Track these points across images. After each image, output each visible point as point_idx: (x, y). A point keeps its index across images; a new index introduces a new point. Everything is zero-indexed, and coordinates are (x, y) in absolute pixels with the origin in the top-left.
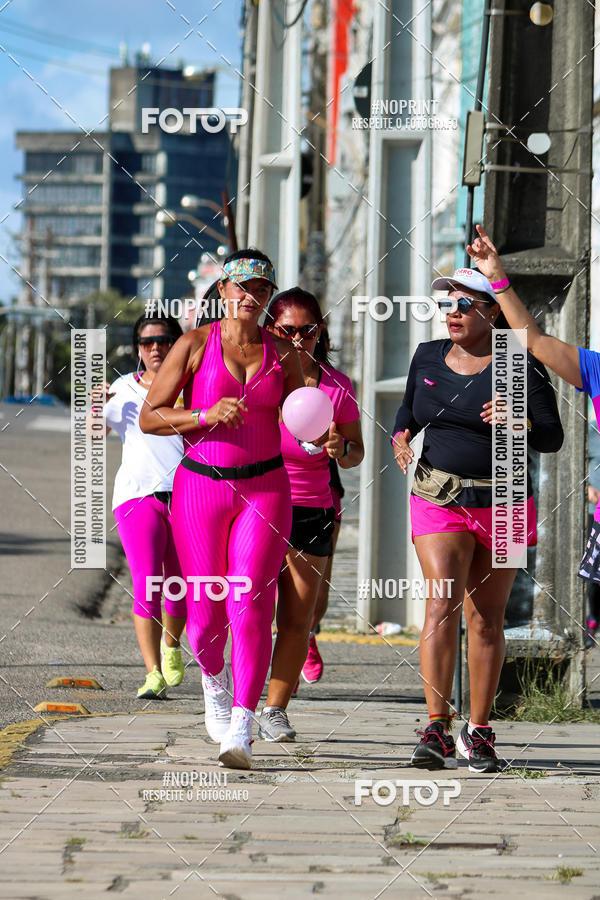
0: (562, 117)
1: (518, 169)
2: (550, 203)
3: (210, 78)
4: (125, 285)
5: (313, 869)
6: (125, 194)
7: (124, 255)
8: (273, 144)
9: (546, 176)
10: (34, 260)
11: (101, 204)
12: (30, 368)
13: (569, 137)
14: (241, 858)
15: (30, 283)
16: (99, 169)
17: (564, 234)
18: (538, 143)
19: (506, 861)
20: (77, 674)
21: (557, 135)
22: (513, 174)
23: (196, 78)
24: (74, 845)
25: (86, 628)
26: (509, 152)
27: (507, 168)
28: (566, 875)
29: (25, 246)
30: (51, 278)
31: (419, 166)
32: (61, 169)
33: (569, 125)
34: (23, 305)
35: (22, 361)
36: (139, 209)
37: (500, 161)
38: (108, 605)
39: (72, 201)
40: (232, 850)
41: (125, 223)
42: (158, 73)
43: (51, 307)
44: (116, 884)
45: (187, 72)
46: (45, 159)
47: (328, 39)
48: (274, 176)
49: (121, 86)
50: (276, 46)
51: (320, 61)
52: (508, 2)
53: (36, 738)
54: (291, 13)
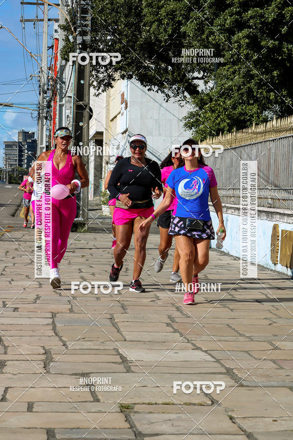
0: (84, 140)
3: (34, 133)
4: (21, 165)
6: (21, 151)
7: (20, 161)
8: (42, 144)
10: (6, 161)
11: (17, 153)
12: (6, 178)
13: (85, 143)
15: (6, 165)
16: (17, 147)
19: (73, 254)
20: (10, 225)
21: (83, 143)
23: (31, 133)
24: (7, 252)
25: (12, 218)
26: (76, 145)
28: (83, 256)
29: (5, 159)
30: (9, 164)
32: (10, 147)
34: (5, 168)
35: (4, 177)
36: (23, 153)
38: (16, 215)
39: (12, 152)
41: (21, 156)
42: (25, 132)
43: (9, 169)
44: (13, 258)
45: (30, 132)
46: (8, 146)
47: (51, 127)
48: (42, 148)
49: (20, 134)
50: (42, 129)
51: (50, 131)
52: (76, 122)
53: (3, 235)
54: (44, 123)
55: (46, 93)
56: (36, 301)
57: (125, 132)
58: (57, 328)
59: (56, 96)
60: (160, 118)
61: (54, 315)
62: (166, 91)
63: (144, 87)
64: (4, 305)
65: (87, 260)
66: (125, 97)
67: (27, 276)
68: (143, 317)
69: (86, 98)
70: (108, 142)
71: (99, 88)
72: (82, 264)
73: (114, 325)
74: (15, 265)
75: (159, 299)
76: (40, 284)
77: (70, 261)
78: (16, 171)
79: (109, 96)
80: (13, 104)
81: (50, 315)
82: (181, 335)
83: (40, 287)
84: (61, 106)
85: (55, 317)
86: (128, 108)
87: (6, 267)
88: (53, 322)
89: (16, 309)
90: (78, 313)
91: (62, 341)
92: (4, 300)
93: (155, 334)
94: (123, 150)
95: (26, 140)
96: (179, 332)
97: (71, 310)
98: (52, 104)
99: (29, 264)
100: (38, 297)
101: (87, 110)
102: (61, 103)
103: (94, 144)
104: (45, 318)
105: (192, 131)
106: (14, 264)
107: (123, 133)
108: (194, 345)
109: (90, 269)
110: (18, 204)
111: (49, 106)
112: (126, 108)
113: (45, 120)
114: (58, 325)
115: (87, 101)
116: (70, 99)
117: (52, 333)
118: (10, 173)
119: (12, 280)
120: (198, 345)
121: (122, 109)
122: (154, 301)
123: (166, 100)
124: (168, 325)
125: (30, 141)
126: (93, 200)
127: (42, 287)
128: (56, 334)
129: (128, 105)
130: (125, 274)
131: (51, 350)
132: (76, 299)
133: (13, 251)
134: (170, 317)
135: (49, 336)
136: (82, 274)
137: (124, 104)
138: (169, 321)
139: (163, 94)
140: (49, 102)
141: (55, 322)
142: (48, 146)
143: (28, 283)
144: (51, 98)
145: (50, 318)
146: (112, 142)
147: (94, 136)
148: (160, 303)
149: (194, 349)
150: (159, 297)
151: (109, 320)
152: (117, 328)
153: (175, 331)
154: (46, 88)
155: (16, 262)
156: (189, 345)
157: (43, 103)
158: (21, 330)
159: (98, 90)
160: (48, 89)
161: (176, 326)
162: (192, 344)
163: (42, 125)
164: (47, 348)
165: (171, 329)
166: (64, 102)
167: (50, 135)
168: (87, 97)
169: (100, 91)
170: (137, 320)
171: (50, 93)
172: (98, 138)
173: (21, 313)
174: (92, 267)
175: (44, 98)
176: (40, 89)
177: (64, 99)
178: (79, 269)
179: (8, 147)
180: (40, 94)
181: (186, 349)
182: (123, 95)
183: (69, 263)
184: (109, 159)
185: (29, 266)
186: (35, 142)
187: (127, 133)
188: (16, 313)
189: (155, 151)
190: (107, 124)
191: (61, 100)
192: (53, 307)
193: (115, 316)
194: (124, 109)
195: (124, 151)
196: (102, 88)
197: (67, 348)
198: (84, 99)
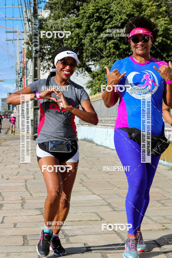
4: (9, 109)
10: (2, 108)
15: (2, 109)
24: (4, 151)
25: (6, 135)
34: (2, 111)
38: (7, 133)
39: (5, 103)
43: (4, 111)
44: (6, 154)
49: (8, 94)
53: (1, 143)
55: (19, 74)
56: (17, 175)
58: (28, 187)
59: (24, 76)
61: (26, 181)
64: (3, 177)
67: (13, 163)
69: (38, 76)
74: (8, 158)
82: (87, 188)
83: (20, 168)
84: (27, 80)
85: (27, 181)
87: (3, 159)
88: (26, 184)
89: (8, 179)
90: (37, 180)
91: (30, 193)
92: (2, 175)
96: (85, 186)
97: (34, 178)
98: (23, 79)
100: (18, 173)
102: (27, 79)
104: (22, 182)
105: (89, 89)
106: (7, 157)
108: (93, 192)
110: (8, 128)
111: (21, 81)
113: (19, 87)
114: (28, 186)
116: (31, 76)
117: (25, 190)
119: (6, 165)
120: (95, 192)
124: (80, 183)
128: (27, 190)
131: (25, 198)
133: (6, 151)
134: (81, 179)
135: (24, 191)
138: (80, 181)
140: (21, 79)
141: (27, 185)
143: (13, 166)
144: (22, 77)
145: (24, 182)
149: (93, 194)
153: (84, 186)
154: (19, 72)
156: (90, 192)
157: (18, 79)
158: (10, 189)
160: (20, 72)
161: (84, 184)
162: (92, 192)
164: (23, 197)
165: (82, 185)
169: (44, 72)
171: (21, 74)
173: (10, 181)
175: (19, 77)
176: (17, 73)
177: (28, 77)
179: (3, 101)
180: (17, 75)
181: (89, 194)
185: (14, 158)
188: (8, 181)
192: (26, 177)
197: (32, 196)
198: (38, 77)
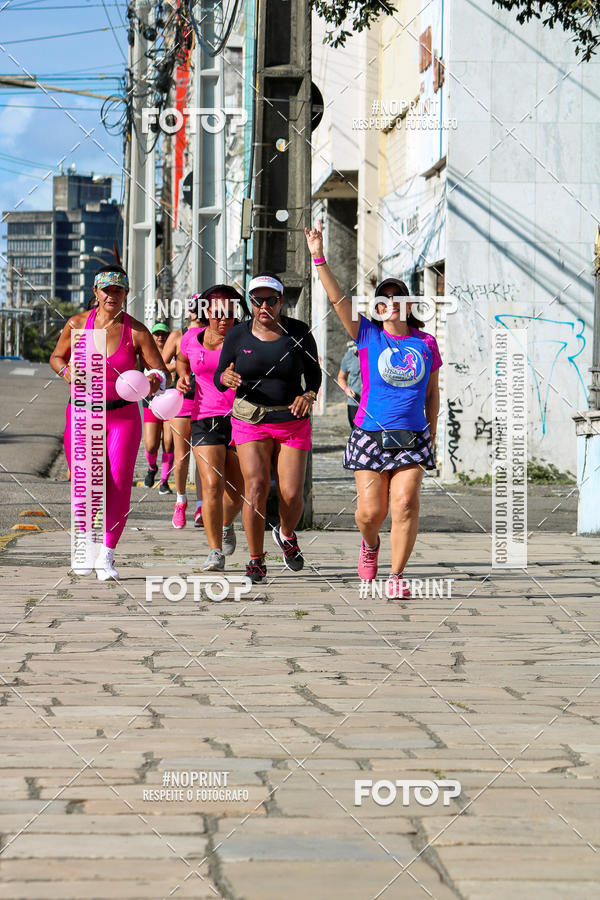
0: (294, 201)
1: (271, 229)
2: (288, 248)
3: (108, 181)
4: (64, 295)
5: (161, 614)
6: (63, 245)
7: (63, 278)
8: (140, 218)
9: (286, 234)
10: (13, 282)
11: (50, 251)
12: (12, 341)
13: (298, 212)
14: (122, 609)
15: (11, 295)
16: (48, 232)
17: (297, 265)
18: (282, 215)
19: (267, 607)
20: (36, 509)
21: (292, 211)
22: (268, 232)
23: (100, 182)
24: (31, 603)
25: (42, 484)
26: (266, 220)
27: (265, 229)
28: (300, 614)
29: (8, 274)
30: (22, 291)
31: (219, 229)
32: (27, 232)
33: (298, 206)
34: (8, 307)
35: (8, 338)
36: (71, 253)
37: (261, 226)
38: (54, 471)
39: (34, 250)
40: (118, 604)
41: (63, 262)
42: (79, 179)
43: (23, 308)
44: (54, 624)
45: (95, 178)
46: (21, 226)
47: (172, 159)
48: (141, 234)
49: (60, 186)
50: (141, 164)
51: (167, 171)
52: (264, 139)
53: (12, 544)
54: (149, 146)
55: (153, 38)
56: (143, 777)
57: (437, 170)
58: (226, 871)
59: (189, 47)
60: (561, 120)
61: (210, 826)
62: (582, 19)
63: (505, 10)
64: (34, 793)
65: (315, 628)
66: (436, 45)
67: (106, 688)
68: (528, 829)
69: (298, 52)
70: (375, 209)
71: (343, 15)
72: (297, 641)
73: (428, 857)
74: (63, 649)
75: (582, 764)
76: (155, 716)
77: (254, 633)
78: (49, 315)
79: (376, 46)
80: (35, 80)
81: (197, 825)
83: (156, 725)
84: (207, 83)
85: (216, 830)
86: (444, 85)
87: (29, 656)
88: (209, 848)
89: (74, 805)
90: (295, 816)
92: (31, 773)
93: (574, 887)
94: (432, 235)
95: (81, 207)
97: (270, 807)
98: (176, 75)
99: (112, 645)
100: (150, 763)
101: (303, 94)
102: (207, 72)
103: (325, 215)
104: (181, 834)
106: (58, 646)
107: (428, 176)
109: (329, 659)
110: (60, 431)
111: (164, 84)
112: (440, 83)
113: (150, 135)
114: (229, 860)
115: (302, 62)
116: (235, 55)
117: (207, 888)
118: (28, 324)
119: (56, 702)
121: (422, 90)
122: (563, 770)
123: (581, 55)
125: (97, 208)
126: (326, 415)
127: (160, 726)
128: (224, 892)
129: (446, 75)
130: (451, 675)
132: (286, 768)
133: (53, 601)
136: (299, 679)
137: (432, 71)
139: (570, 33)
140: (165, 70)
142: (162, 223)
143: (105, 712)
144: (173, 56)
145: (196, 834)
146: (392, 206)
147: (324, 188)
148: (583, 776)
150: (578, 755)
151: (406, 841)
152: (435, 868)
154: (151, 19)
155: (65, 638)
157: (144, 71)
158: (97, 878)
159: (339, 22)
160: (160, 23)
163: (143, 152)
166: (217, 67)
167: (167, 186)
168: (301, 49)
169: (348, 24)
170: (505, 840)
171: (167, 39)
172: (340, 193)
173: (93, 818)
174: (334, 653)
175: (147, 55)
176: (132, 24)
177: (217, 59)
178: (291, 661)
179: (19, 233)
180: (132, 41)
182: (426, 38)
183: (253, 641)
184: (380, 267)
185: (110, 652)
186: (113, 210)
187: (444, 174)
188: (75, 818)
189: (545, 237)
190: (371, 145)
191: (206, 62)
193: (426, 824)
194: (430, 87)
195: (435, 240)
196: (353, 14)
198: (293, 55)
